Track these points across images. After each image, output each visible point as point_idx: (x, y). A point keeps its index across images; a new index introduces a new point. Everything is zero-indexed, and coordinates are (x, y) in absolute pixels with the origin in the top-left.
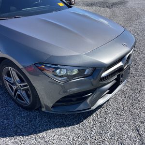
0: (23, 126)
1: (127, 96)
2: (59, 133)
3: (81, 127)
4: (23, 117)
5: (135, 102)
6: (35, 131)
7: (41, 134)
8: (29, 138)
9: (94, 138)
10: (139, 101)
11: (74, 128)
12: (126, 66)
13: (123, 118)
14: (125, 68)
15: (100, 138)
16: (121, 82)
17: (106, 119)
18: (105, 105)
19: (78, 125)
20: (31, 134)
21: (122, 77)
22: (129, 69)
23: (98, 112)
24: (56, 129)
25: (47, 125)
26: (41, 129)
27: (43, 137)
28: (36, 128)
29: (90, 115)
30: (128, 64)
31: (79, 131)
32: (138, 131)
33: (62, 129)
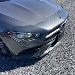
0: (2, 66)
1: (63, 47)
2: (22, 70)
3: (35, 66)
4: (3, 61)
5: (67, 51)
6: (9, 69)
7: (12, 71)
8: (5, 73)
9: (42, 73)
10: (70, 50)
11: (31, 67)
12: (62, 30)
13: (60, 61)
14: (61, 32)
15: (45, 73)
16: (59, 40)
17: (50, 61)
18: (50, 53)
19: (33, 65)
20: (6, 71)
21: (59, 37)
22: (64, 32)
23: (45, 57)
24: (21, 68)
25: (16, 65)
26: (12, 67)
27: (13, 73)
28: (10, 67)
29: (41, 59)
30: (63, 29)
31: (34, 69)
32: (68, 69)
33: (24, 68)
